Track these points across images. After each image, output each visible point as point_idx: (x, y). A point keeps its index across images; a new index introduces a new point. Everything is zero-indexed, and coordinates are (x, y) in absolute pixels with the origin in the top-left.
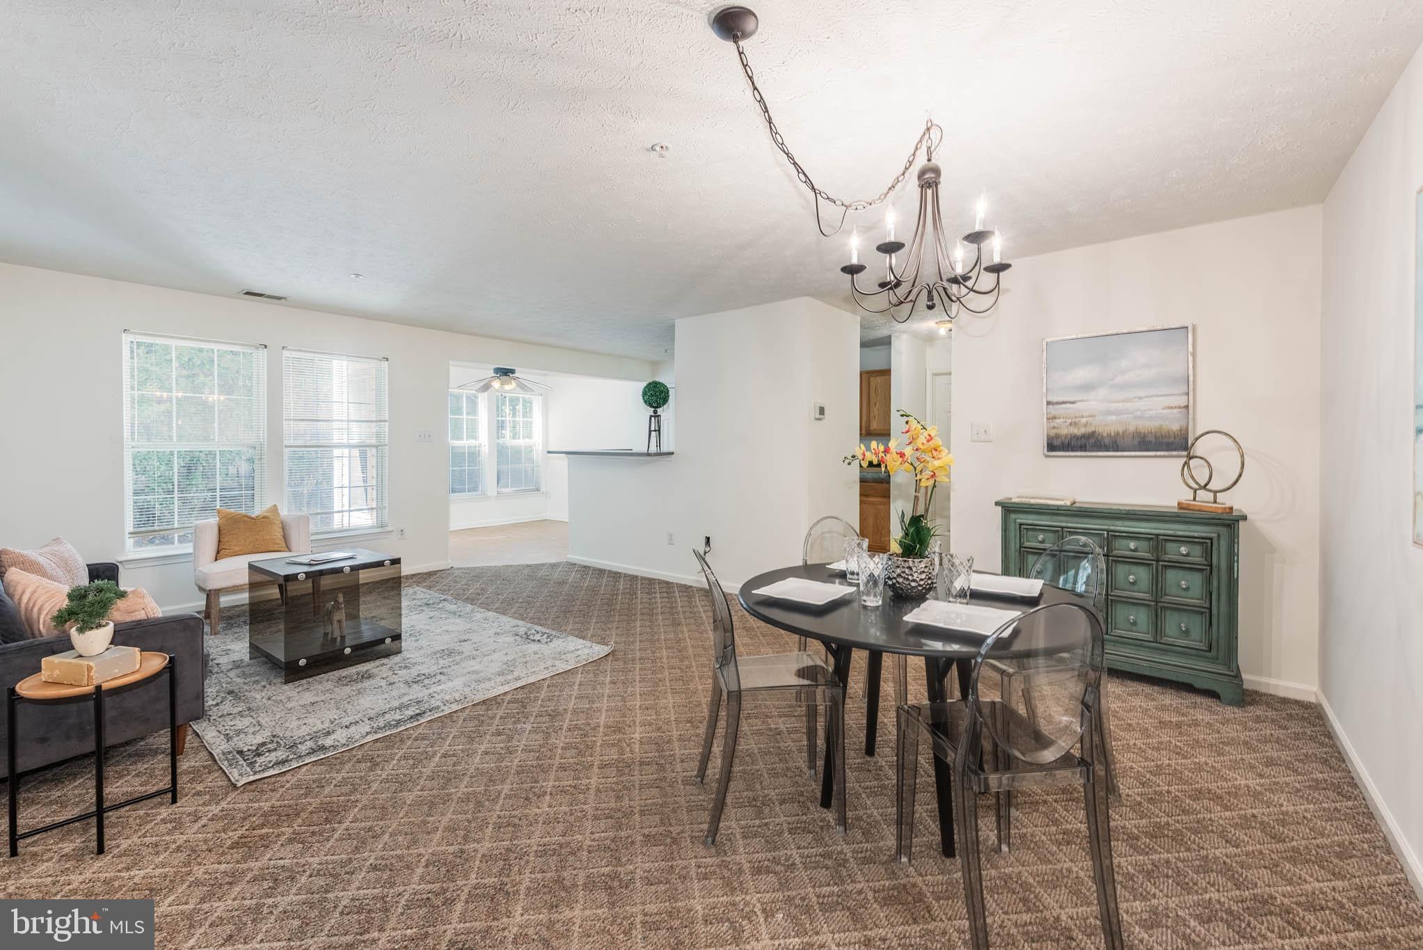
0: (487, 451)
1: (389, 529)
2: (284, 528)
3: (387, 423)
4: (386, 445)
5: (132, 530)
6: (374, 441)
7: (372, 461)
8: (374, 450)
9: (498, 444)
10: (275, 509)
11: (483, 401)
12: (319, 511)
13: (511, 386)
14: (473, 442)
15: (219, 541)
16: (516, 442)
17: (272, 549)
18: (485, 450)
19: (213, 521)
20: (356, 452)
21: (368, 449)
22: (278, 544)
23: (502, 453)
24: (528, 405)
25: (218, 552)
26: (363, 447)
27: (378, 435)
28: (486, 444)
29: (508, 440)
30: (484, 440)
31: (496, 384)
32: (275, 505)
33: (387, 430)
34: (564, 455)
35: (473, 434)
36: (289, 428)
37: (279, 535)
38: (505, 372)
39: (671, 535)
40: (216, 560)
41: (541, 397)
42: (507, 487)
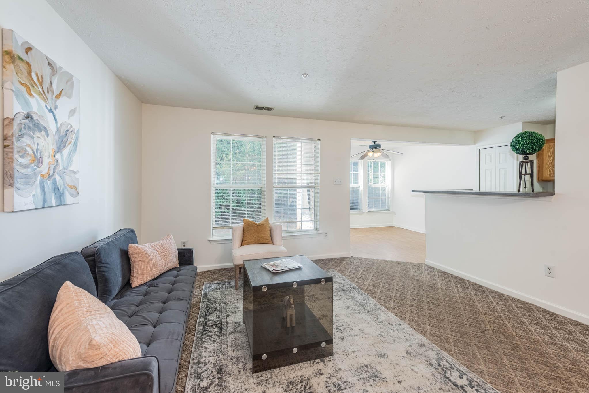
0: (363, 190)
1: (320, 232)
2: (271, 230)
3: (319, 175)
4: (318, 187)
5: (214, 226)
6: (313, 184)
7: (312, 194)
8: (313, 189)
9: (368, 186)
10: (267, 220)
11: (361, 163)
12: (288, 221)
13: (377, 155)
14: (356, 185)
15: (243, 236)
16: (377, 185)
17: (265, 242)
18: (362, 189)
19: (241, 225)
20: (305, 190)
21: (310, 189)
22: (268, 239)
23: (370, 191)
24: (383, 165)
25: (242, 241)
26: (308, 187)
27: (315, 182)
28: (363, 186)
29: (372, 184)
30: (361, 183)
31: (370, 154)
32: (267, 218)
33: (319, 178)
34: (423, 193)
35: (356, 181)
36: (276, 178)
37: (268, 235)
38: (376, 147)
39: (550, 269)
40: (241, 246)
41: (390, 161)
42: (373, 208)
